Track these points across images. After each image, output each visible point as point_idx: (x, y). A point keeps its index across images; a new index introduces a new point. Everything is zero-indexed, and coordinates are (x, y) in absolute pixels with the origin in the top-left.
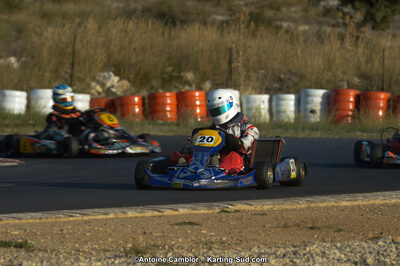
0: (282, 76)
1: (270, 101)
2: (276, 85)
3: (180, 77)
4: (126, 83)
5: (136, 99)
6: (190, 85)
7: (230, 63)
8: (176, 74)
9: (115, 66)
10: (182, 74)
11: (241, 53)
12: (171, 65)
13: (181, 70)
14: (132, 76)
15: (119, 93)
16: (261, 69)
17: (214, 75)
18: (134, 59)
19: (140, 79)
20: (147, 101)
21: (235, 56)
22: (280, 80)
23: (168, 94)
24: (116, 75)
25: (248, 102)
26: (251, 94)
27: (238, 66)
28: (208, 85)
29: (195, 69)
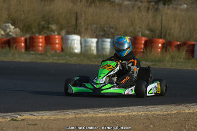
0: (105, 29)
1: (97, 42)
2: (101, 33)
3: (48, 28)
4: (18, 30)
5: (23, 38)
6: (54, 32)
7: (76, 20)
8: (46, 26)
9: (12, 20)
10: (50, 26)
11: (83, 15)
12: (44, 21)
13: (49, 23)
14: (21, 26)
15: (14, 36)
16: (94, 24)
17: (69, 27)
18: (23, 17)
19: (26, 28)
20: (28, 40)
21: (80, 16)
22: (104, 31)
23: (40, 37)
24: (12, 25)
25: (86, 42)
26: (88, 38)
28: (63, 33)
29: (57, 23)
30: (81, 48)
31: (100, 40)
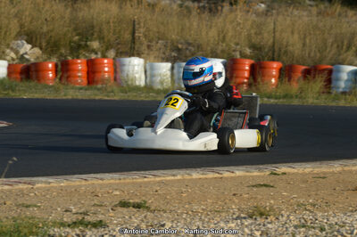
0: (180, 46)
1: (172, 68)
2: (174, 54)
3: (86, 46)
4: (37, 50)
5: (50, 65)
6: (96, 53)
7: (134, 33)
8: (83, 43)
9: (28, 35)
10: (88, 43)
11: (142, 25)
12: (77, 35)
13: (87, 40)
14: (44, 44)
15: (32, 60)
16: (159, 39)
17: (118, 44)
18: (45, 29)
19: (51, 47)
20: (60, 67)
21: (137, 26)
22: (179, 50)
23: (79, 61)
24: (28, 43)
25: (152, 68)
26: (154, 62)
27: (139, 37)
28: (112, 53)
29: (101, 39)
30: (146, 78)
31: (176, 65)
